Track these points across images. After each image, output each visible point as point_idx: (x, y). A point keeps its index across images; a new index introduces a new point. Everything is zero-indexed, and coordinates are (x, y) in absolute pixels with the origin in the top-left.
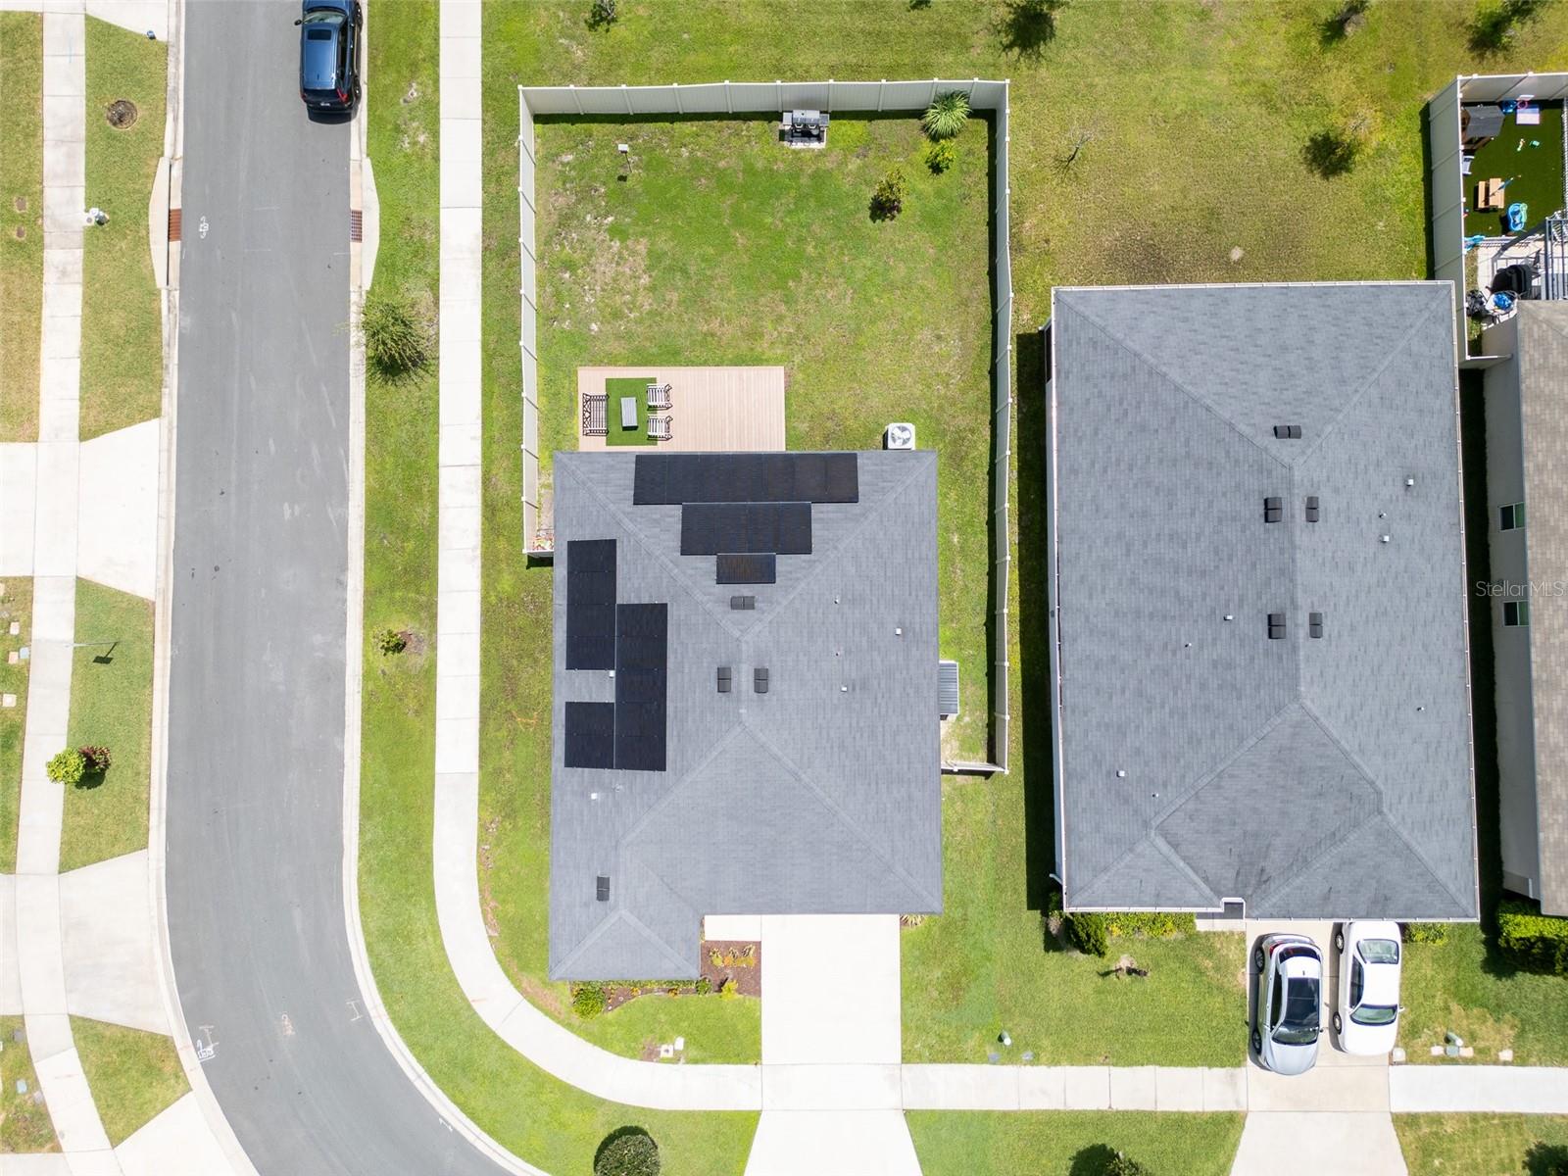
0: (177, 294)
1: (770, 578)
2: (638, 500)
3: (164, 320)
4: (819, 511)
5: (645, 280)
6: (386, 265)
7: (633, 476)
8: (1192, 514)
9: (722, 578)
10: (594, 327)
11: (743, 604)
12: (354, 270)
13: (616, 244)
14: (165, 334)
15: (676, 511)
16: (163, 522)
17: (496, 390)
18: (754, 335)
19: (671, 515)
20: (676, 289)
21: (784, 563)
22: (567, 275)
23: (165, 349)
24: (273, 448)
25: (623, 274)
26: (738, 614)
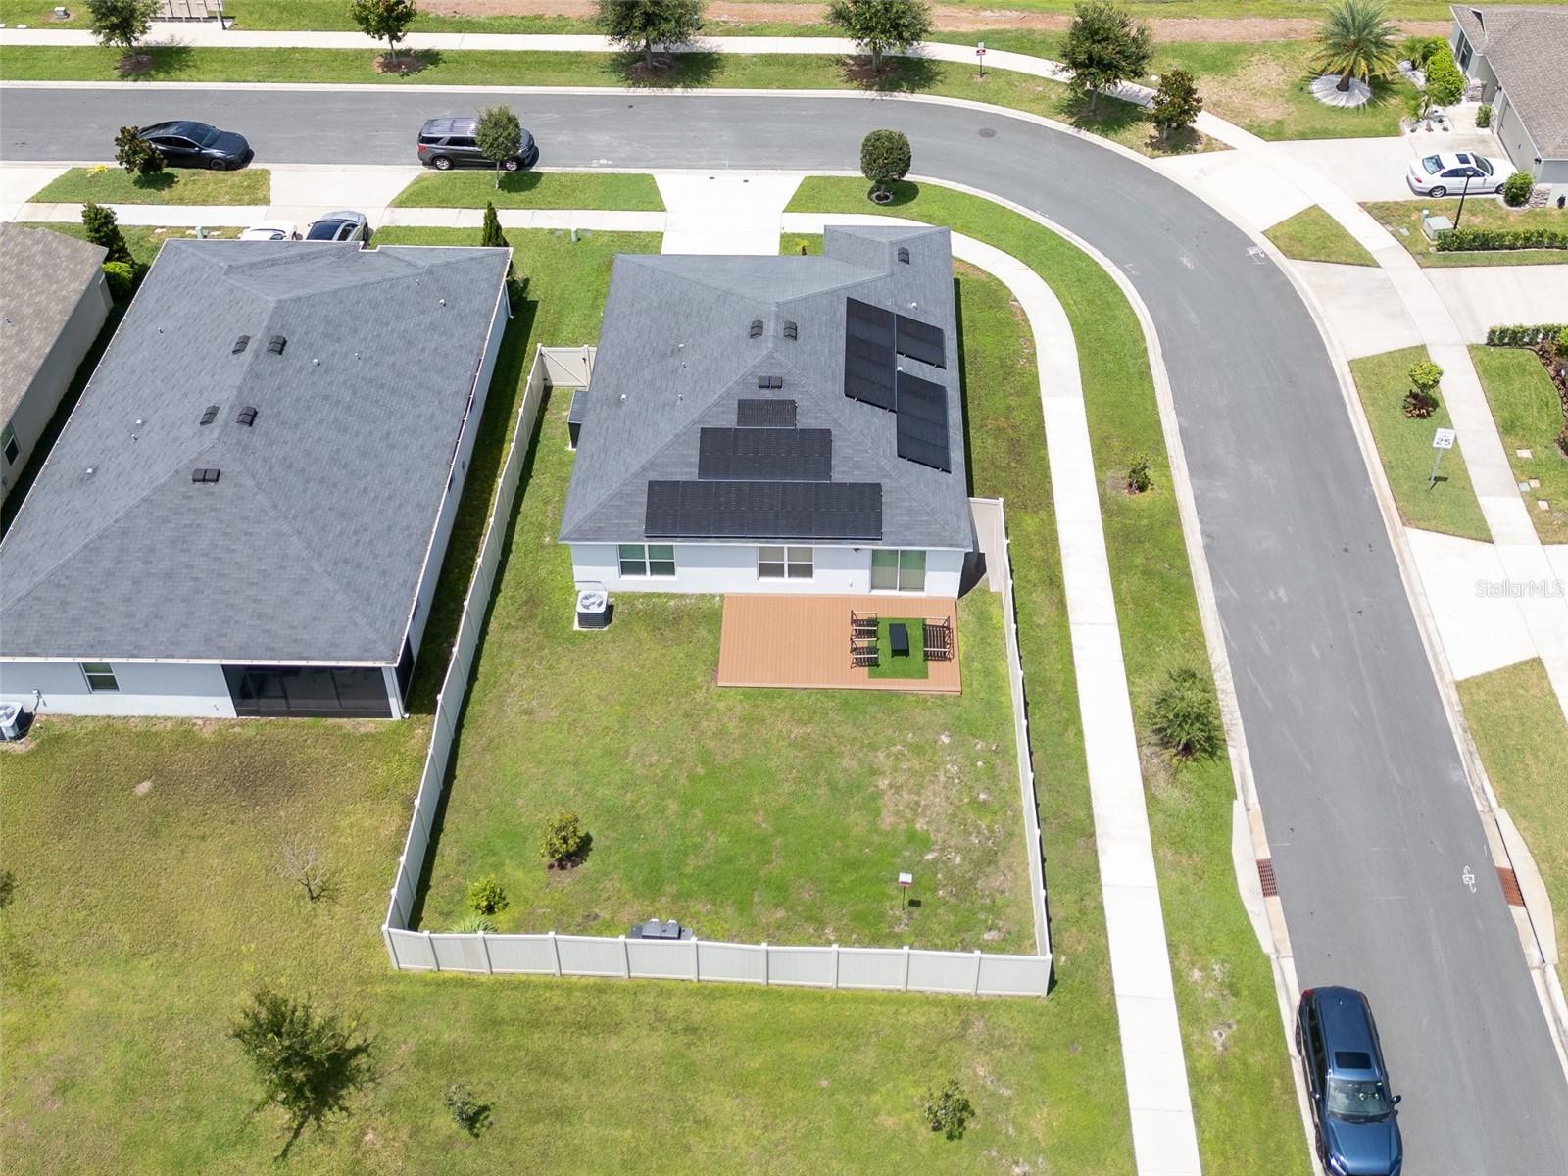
0: (1479, 808)
1: (742, 404)
2: (876, 489)
3: (1484, 777)
4: (689, 473)
5: (883, 783)
6: (1219, 825)
7: (884, 517)
8: (320, 439)
9: (790, 407)
10: (945, 739)
11: (768, 384)
12: (1260, 827)
13: (920, 825)
14: (1478, 763)
15: (838, 477)
16: (1418, 589)
17: (1060, 687)
18: (753, 720)
19: (841, 474)
20: (845, 770)
21: (729, 420)
22: (982, 796)
23: (1473, 748)
24: (1314, 648)
25: (910, 792)
26: (776, 372)
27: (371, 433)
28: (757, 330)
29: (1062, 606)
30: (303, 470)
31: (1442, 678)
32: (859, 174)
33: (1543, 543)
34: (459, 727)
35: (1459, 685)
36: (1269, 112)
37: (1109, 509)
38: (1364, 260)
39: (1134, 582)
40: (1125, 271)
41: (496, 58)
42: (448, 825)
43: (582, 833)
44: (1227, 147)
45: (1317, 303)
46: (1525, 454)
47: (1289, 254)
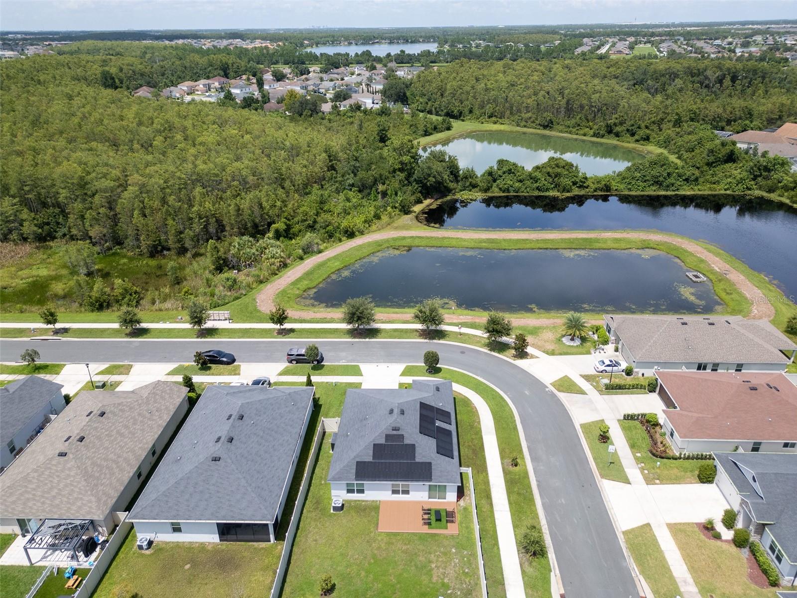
0: (633, 575)
1: (387, 436)
2: (430, 464)
3: (634, 564)
4: (369, 458)
5: (433, 566)
6: (547, 581)
7: (433, 474)
8: (252, 447)
9: (402, 436)
10: (454, 550)
11: (395, 429)
12: (560, 582)
13: (446, 580)
14: (632, 559)
15: (417, 460)
18: (390, 543)
19: (419, 459)
20: (420, 561)
21: (382, 441)
22: (466, 570)
23: (630, 554)
25: (442, 568)
26: (398, 425)
27: (268, 446)
28: (391, 412)
29: (491, 505)
30: (246, 457)
31: (618, 530)
32: (424, 365)
33: (647, 484)
34: (293, 545)
35: (623, 533)
36: (550, 347)
37: (506, 472)
38: (583, 393)
39: (514, 497)
40: (508, 395)
41: (312, 331)
42: (288, 580)
43: (332, 582)
44: (537, 357)
45: (569, 406)
46: (639, 455)
47: (559, 391)
